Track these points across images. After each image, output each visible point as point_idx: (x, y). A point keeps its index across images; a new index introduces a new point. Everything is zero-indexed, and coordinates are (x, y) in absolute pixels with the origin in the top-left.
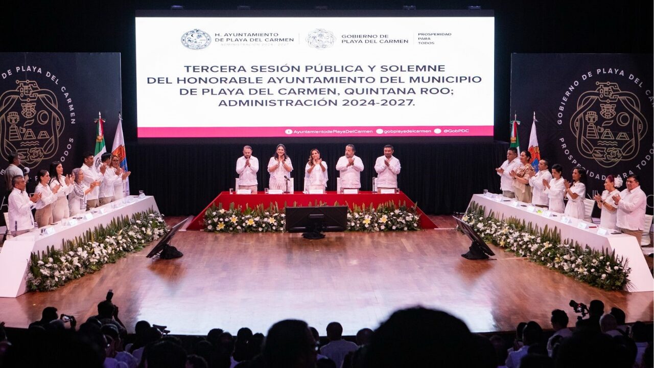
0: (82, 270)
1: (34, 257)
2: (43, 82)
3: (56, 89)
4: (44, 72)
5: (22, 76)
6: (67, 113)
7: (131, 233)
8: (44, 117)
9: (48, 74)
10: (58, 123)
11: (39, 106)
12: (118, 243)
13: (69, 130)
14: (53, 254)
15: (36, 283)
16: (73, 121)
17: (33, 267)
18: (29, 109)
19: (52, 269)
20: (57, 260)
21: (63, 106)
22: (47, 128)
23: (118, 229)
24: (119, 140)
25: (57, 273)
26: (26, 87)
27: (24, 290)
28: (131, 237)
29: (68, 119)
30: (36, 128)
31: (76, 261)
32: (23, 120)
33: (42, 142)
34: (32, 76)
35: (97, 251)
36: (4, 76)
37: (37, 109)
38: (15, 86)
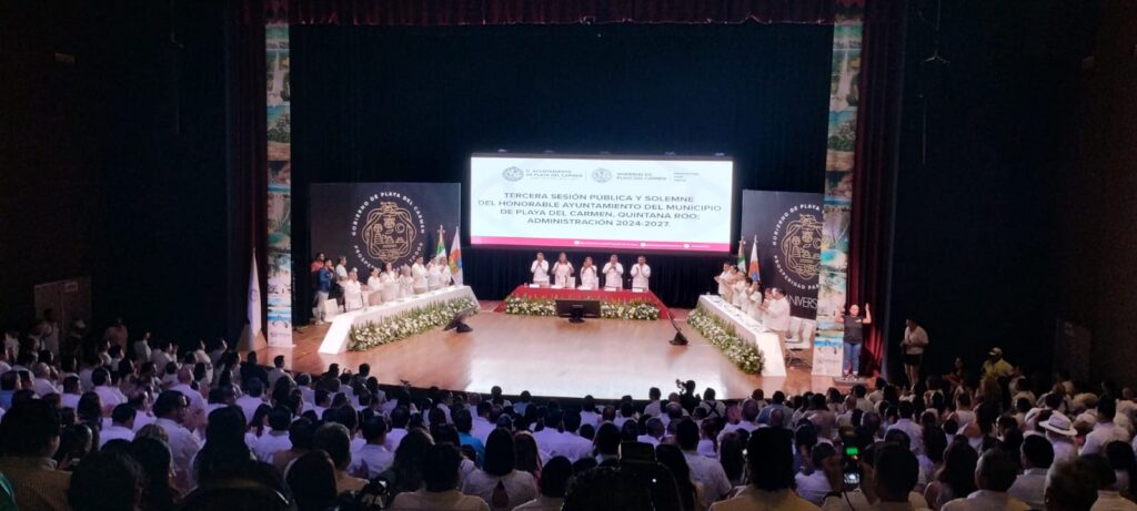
0: (392, 338)
1: (353, 329)
2: (401, 203)
3: (410, 208)
4: (402, 196)
5: (385, 199)
6: (418, 225)
7: (443, 313)
8: (401, 228)
9: (405, 198)
10: (411, 232)
11: (397, 220)
12: (430, 320)
13: (419, 237)
14: (371, 327)
15: (352, 345)
16: (423, 231)
17: (352, 336)
18: (390, 222)
19: (366, 336)
20: (373, 331)
21: (416, 220)
22: (403, 235)
23: (432, 309)
24: (456, 245)
25: (370, 339)
26: (388, 207)
27: (345, 349)
28: (443, 316)
29: (419, 229)
30: (395, 235)
31: (388, 332)
32: (385, 229)
33: (399, 245)
34: (392, 199)
35: (408, 325)
36: (372, 199)
37: (396, 222)
38: (379, 206)
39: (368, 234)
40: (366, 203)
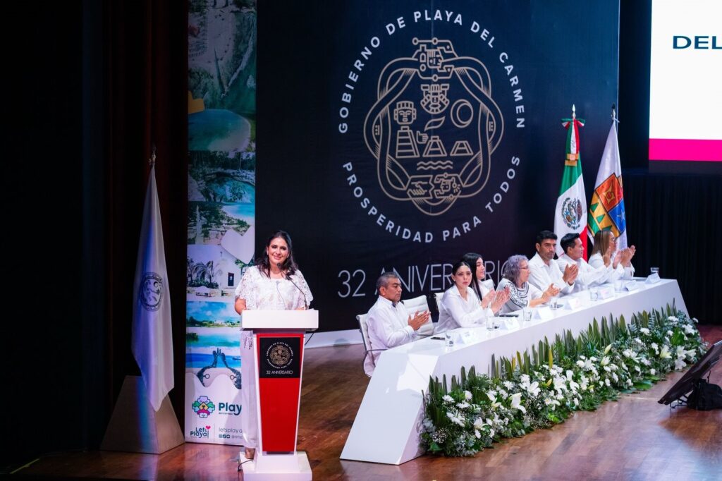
0: (528, 421)
1: (434, 386)
2: (464, 41)
3: (490, 57)
4: (467, 23)
5: (424, 30)
6: (508, 104)
7: (628, 353)
8: (465, 113)
9: (475, 27)
10: (491, 126)
11: (456, 91)
12: (601, 371)
13: (512, 141)
14: (473, 383)
15: (438, 438)
16: (521, 123)
17: (434, 408)
18: (435, 96)
19: (468, 412)
20: (479, 397)
21: (502, 91)
22: (469, 134)
23: (602, 342)
24: (611, 164)
25: (479, 423)
26: (431, 52)
27: (414, 450)
28: (629, 361)
29: (511, 117)
30: (448, 134)
31: (516, 400)
32: (423, 117)
33: (459, 162)
34: (444, 30)
35: (559, 384)
36: (390, 29)
37: (452, 96)
38: (411, 50)
39: (378, 130)
40: (376, 42)
